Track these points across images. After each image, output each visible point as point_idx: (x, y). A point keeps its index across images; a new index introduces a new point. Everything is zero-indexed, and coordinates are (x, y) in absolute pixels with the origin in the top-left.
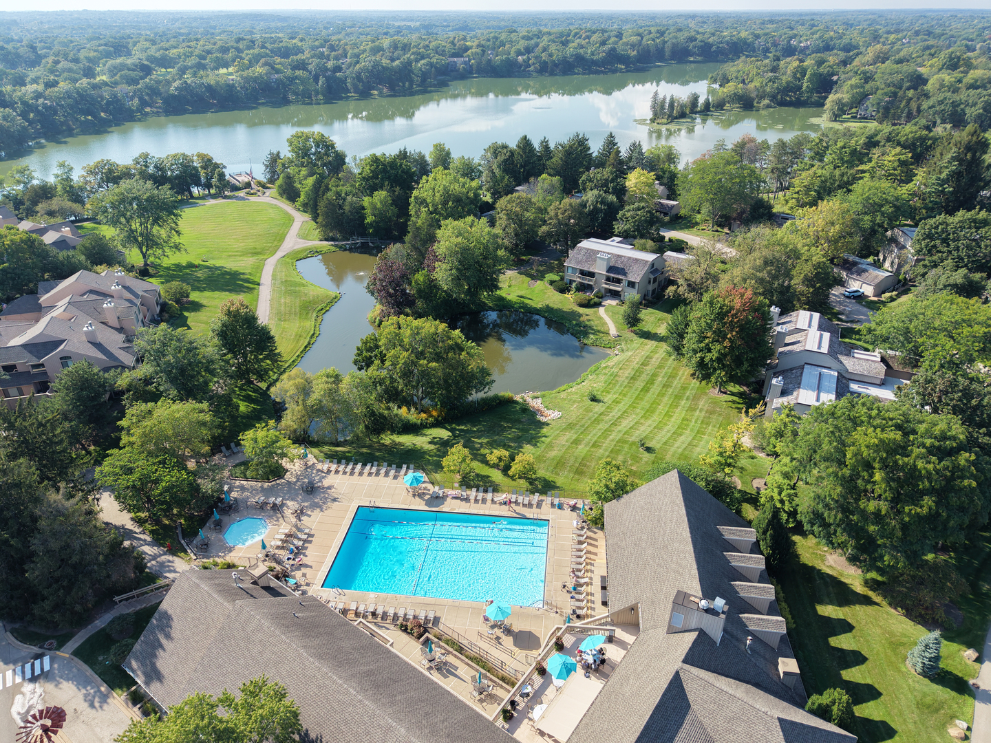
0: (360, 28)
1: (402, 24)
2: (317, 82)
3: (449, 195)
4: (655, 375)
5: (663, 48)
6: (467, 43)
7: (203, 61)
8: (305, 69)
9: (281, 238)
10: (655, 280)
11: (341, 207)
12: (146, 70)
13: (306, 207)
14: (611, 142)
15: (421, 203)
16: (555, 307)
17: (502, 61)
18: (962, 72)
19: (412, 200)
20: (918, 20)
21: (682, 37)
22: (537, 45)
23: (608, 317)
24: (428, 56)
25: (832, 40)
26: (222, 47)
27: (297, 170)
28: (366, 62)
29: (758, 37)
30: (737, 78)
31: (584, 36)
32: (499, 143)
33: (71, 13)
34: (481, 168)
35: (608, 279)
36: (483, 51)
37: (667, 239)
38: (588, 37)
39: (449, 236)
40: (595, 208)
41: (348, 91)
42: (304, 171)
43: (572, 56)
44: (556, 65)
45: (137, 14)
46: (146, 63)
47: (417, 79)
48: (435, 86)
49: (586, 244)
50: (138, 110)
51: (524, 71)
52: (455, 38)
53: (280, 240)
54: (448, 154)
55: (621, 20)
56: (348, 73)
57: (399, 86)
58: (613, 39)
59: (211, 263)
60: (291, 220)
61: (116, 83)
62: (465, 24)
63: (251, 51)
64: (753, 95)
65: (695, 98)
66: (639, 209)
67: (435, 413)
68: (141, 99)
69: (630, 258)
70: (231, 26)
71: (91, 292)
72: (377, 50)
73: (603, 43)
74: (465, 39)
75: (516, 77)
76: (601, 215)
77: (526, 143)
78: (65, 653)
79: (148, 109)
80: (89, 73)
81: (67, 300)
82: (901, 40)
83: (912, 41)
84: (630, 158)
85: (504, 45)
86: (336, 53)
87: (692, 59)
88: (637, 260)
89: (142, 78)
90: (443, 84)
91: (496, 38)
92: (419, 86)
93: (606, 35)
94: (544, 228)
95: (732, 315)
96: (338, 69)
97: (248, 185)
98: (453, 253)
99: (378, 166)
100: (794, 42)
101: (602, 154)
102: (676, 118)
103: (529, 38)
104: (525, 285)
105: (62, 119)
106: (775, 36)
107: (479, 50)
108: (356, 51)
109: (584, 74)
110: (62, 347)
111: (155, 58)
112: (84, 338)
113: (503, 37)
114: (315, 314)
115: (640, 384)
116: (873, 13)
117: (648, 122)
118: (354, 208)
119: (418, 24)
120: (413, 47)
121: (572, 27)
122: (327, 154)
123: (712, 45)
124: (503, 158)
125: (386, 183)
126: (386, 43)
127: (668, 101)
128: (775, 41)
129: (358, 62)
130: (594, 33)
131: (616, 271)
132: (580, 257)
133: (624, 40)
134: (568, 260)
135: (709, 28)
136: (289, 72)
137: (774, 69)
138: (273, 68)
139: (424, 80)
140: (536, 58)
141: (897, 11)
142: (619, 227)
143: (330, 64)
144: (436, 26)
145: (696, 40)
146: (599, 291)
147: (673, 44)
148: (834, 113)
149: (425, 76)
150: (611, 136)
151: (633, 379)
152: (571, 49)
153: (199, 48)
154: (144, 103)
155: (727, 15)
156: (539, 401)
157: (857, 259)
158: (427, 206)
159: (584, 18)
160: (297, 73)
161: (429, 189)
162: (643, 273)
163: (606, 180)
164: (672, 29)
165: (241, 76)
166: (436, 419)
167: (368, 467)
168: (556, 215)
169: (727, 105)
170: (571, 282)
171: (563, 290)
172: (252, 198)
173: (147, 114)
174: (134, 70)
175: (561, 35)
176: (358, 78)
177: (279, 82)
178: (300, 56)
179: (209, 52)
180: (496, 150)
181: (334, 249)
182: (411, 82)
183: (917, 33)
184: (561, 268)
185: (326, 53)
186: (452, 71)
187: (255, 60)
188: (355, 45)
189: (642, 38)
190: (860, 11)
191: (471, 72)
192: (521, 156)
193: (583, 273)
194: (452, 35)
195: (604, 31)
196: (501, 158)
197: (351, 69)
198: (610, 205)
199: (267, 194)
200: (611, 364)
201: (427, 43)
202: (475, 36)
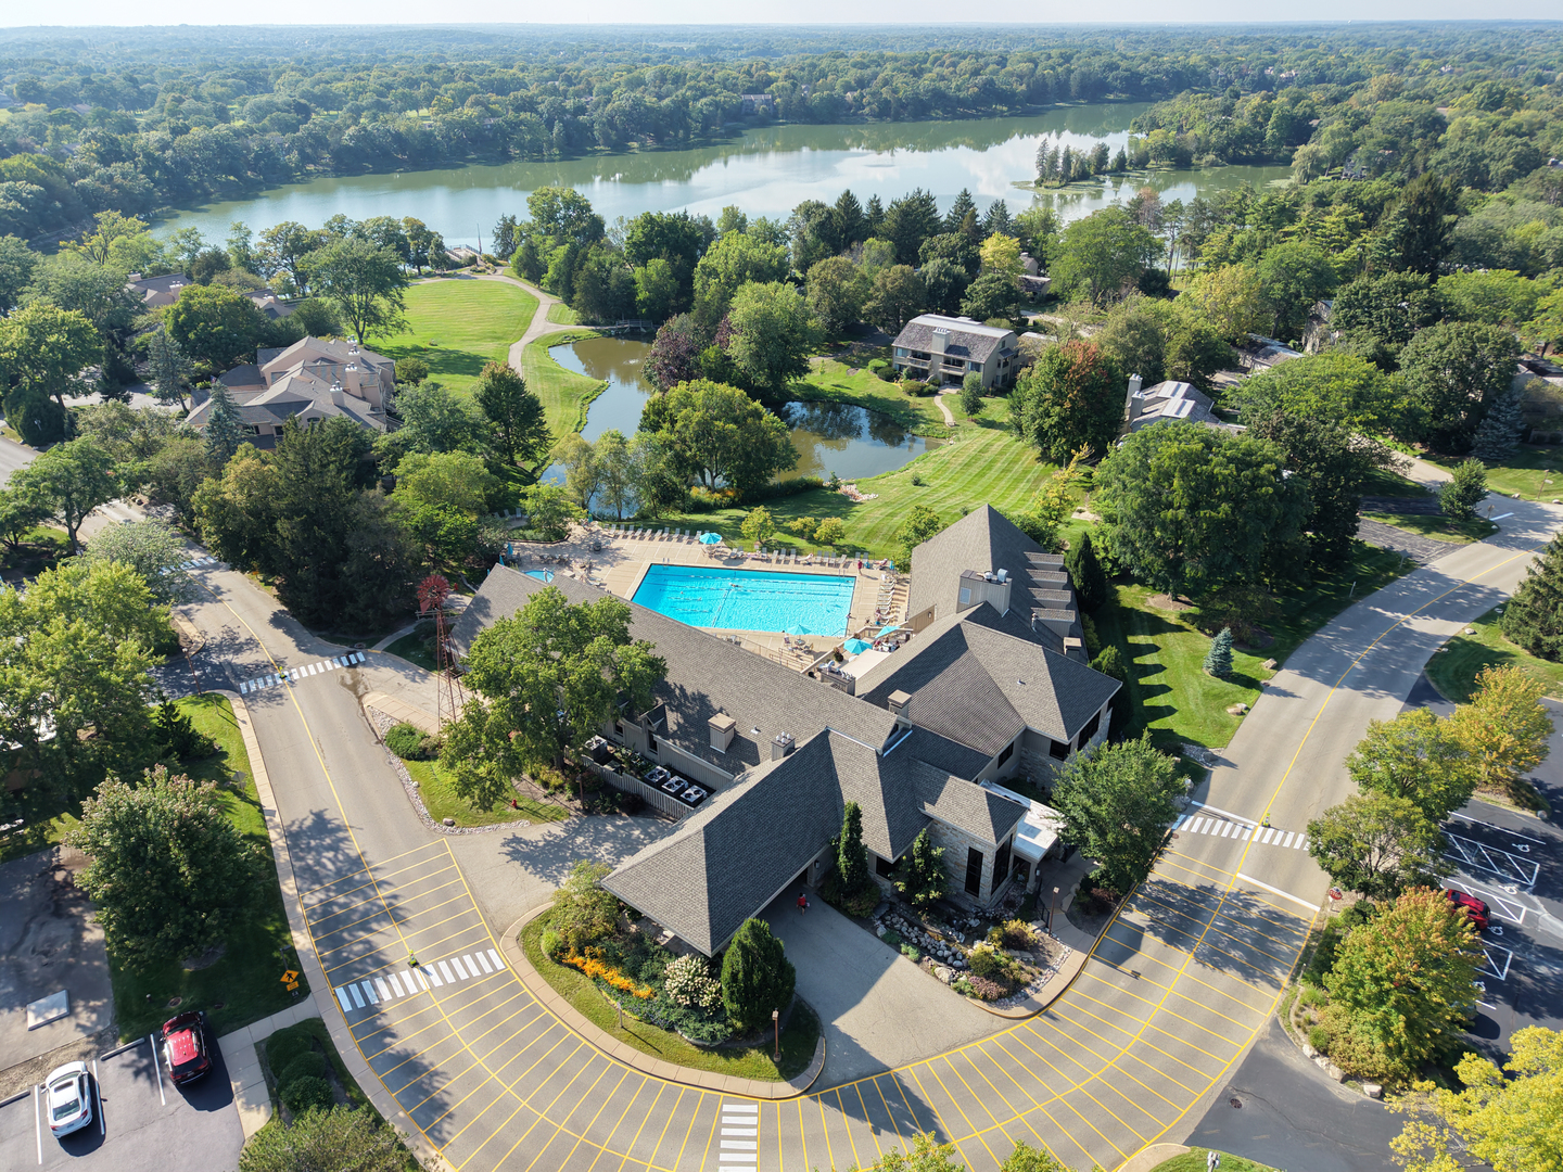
0: (605, 51)
1: (669, 45)
2: (551, 130)
3: (747, 263)
4: (993, 461)
5: (1067, 81)
6: (770, 74)
7: (383, 100)
8: (533, 110)
9: (527, 322)
10: (1006, 364)
11: (604, 281)
12: (304, 111)
13: (556, 287)
14: (965, 203)
15: (709, 275)
16: (880, 396)
17: (822, 99)
18: (1504, 114)
19: (698, 269)
20: (1480, 38)
21: (1097, 63)
22: (875, 76)
23: (945, 406)
24: (712, 92)
25: (1329, 68)
26: (407, 79)
27: (541, 239)
28: (622, 100)
29: (1215, 63)
30: (1171, 123)
31: (947, 62)
32: (813, 200)
33: (164, 30)
34: (787, 233)
35: (947, 361)
36: (794, 85)
37: (1030, 323)
38: (954, 65)
39: (747, 302)
40: (937, 279)
41: (595, 142)
42: (550, 241)
43: (927, 92)
44: (903, 106)
45: (262, 30)
46: (303, 101)
47: (696, 126)
48: (721, 136)
49: (919, 320)
50: (298, 168)
51: (855, 114)
52: (751, 66)
53: (525, 324)
54: (743, 220)
55: (1010, 39)
56: (596, 117)
57: (669, 135)
58: (991, 67)
59: (441, 347)
60: (537, 303)
61: (264, 130)
62: (767, 45)
63: (453, 85)
64: (1192, 147)
65: (1103, 153)
66: (992, 281)
67: (730, 494)
68: (302, 152)
69: (974, 335)
70: (407, 49)
71: (323, 359)
72: (636, 83)
73: (976, 73)
74: (766, 67)
75: (842, 123)
76: (945, 291)
77: (848, 200)
78: (377, 650)
79: (311, 167)
80: (223, 115)
81: (300, 364)
82: (1438, 68)
83: (1457, 70)
84: (989, 223)
85: (826, 76)
86: (577, 88)
87: (1112, 97)
88: (983, 337)
89: (300, 122)
90: (734, 133)
91: (814, 66)
92: (697, 135)
93: (982, 61)
94: (870, 304)
95: (1074, 372)
96: (581, 110)
97: (473, 261)
98: (752, 323)
99: (652, 229)
100: (1270, 72)
101: (954, 219)
102: (1074, 180)
103: (863, 66)
104: (844, 373)
105: (196, 179)
106: (1242, 62)
107: (787, 84)
108: (606, 84)
109: (945, 119)
110: (310, 406)
111: (314, 95)
112: (331, 401)
113: (824, 64)
114: (579, 402)
115: (974, 470)
116: (1411, 26)
117: (1033, 185)
118: (622, 282)
119: (694, 45)
120: (690, 79)
121: (930, 50)
122: (579, 218)
123: (1142, 76)
124: (818, 220)
125: (664, 250)
126: (649, 73)
127: (1061, 154)
128: (1241, 70)
129: (609, 101)
130: (964, 57)
131: (957, 351)
132: (913, 336)
133: (1009, 68)
134: (897, 339)
135: (1144, 51)
136: (511, 115)
137: (1228, 111)
138: (487, 109)
139: (706, 128)
140: (873, 94)
141: (1452, 23)
142: (966, 305)
143: (569, 104)
144: (723, 49)
145: (1118, 68)
146: (935, 378)
147: (1083, 74)
148: (1305, 172)
149: (707, 121)
150: (965, 194)
151: (968, 465)
152: (925, 82)
153: (373, 81)
154: (305, 158)
155: (1180, 31)
156: (853, 487)
157: (1268, 340)
158: (717, 275)
159: (952, 35)
160: (523, 115)
161: (721, 255)
162: (990, 351)
163: (953, 247)
164: (1085, 52)
165: (443, 121)
166: (732, 500)
167: (659, 532)
168: (884, 285)
169: (1152, 162)
170: (901, 367)
171: (890, 378)
172: (481, 277)
173: (309, 174)
174: (289, 112)
175: (913, 60)
176: (611, 123)
177: (496, 129)
178: (522, 93)
179: (389, 87)
180: (808, 210)
181: (595, 334)
182: (688, 130)
183: (1469, 57)
184: (890, 352)
185: (561, 88)
186: (747, 114)
187: (461, 98)
188: (603, 77)
189: (1036, 66)
190: (1392, 24)
191: (775, 116)
192: (842, 218)
193: (915, 354)
194: (746, 62)
195: (978, 56)
196: (814, 221)
197: (599, 111)
198: (957, 278)
199: (499, 272)
200: (942, 452)
201: (710, 73)
202: (782, 64)
